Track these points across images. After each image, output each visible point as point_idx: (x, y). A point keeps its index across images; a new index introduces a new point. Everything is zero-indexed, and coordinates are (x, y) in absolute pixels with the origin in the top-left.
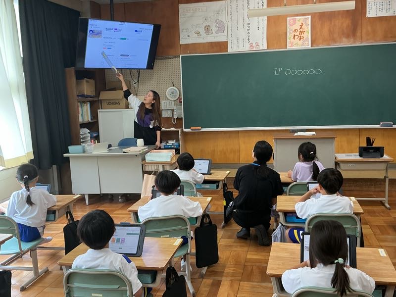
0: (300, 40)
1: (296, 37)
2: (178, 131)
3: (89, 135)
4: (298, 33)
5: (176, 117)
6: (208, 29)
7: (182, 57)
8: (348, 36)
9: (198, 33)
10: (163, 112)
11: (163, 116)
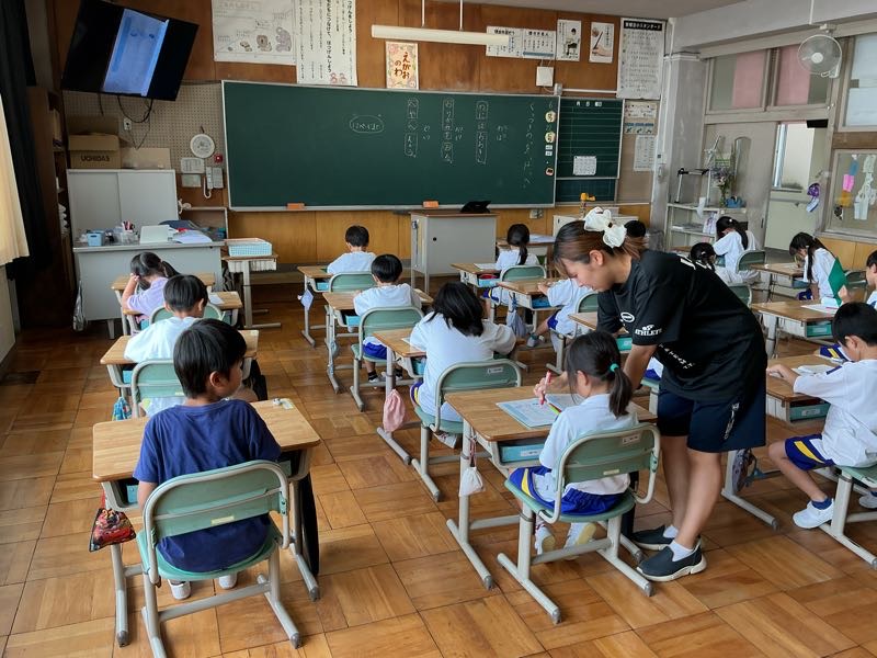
0: (404, 77)
1: (399, 73)
2: (223, 211)
4: (400, 67)
5: (210, 187)
6: (262, 41)
7: (226, 84)
8: (463, 80)
9: (247, 46)
10: (184, 177)
11: (184, 185)
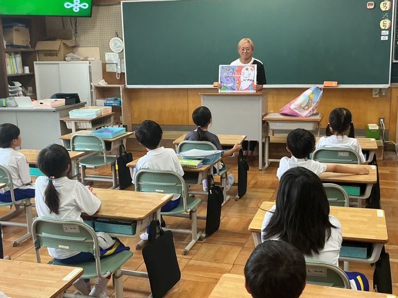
2: (119, 88)
3: (21, 89)
5: (120, 72)
7: (123, 3)
10: (107, 66)
11: (108, 70)
